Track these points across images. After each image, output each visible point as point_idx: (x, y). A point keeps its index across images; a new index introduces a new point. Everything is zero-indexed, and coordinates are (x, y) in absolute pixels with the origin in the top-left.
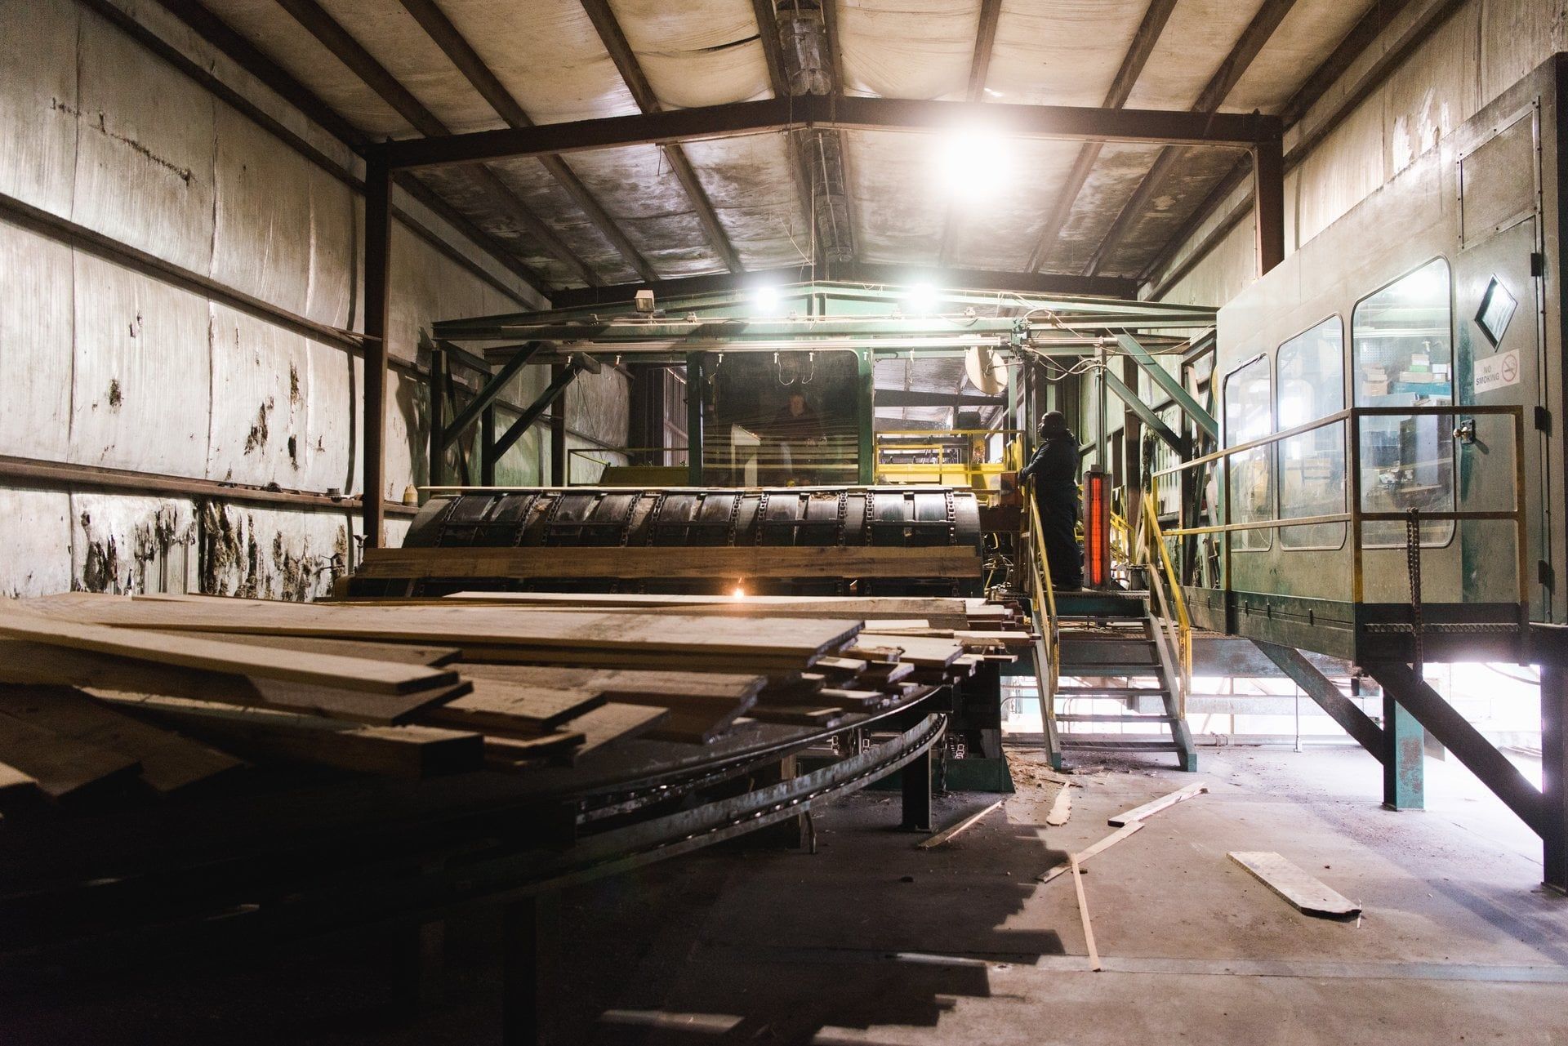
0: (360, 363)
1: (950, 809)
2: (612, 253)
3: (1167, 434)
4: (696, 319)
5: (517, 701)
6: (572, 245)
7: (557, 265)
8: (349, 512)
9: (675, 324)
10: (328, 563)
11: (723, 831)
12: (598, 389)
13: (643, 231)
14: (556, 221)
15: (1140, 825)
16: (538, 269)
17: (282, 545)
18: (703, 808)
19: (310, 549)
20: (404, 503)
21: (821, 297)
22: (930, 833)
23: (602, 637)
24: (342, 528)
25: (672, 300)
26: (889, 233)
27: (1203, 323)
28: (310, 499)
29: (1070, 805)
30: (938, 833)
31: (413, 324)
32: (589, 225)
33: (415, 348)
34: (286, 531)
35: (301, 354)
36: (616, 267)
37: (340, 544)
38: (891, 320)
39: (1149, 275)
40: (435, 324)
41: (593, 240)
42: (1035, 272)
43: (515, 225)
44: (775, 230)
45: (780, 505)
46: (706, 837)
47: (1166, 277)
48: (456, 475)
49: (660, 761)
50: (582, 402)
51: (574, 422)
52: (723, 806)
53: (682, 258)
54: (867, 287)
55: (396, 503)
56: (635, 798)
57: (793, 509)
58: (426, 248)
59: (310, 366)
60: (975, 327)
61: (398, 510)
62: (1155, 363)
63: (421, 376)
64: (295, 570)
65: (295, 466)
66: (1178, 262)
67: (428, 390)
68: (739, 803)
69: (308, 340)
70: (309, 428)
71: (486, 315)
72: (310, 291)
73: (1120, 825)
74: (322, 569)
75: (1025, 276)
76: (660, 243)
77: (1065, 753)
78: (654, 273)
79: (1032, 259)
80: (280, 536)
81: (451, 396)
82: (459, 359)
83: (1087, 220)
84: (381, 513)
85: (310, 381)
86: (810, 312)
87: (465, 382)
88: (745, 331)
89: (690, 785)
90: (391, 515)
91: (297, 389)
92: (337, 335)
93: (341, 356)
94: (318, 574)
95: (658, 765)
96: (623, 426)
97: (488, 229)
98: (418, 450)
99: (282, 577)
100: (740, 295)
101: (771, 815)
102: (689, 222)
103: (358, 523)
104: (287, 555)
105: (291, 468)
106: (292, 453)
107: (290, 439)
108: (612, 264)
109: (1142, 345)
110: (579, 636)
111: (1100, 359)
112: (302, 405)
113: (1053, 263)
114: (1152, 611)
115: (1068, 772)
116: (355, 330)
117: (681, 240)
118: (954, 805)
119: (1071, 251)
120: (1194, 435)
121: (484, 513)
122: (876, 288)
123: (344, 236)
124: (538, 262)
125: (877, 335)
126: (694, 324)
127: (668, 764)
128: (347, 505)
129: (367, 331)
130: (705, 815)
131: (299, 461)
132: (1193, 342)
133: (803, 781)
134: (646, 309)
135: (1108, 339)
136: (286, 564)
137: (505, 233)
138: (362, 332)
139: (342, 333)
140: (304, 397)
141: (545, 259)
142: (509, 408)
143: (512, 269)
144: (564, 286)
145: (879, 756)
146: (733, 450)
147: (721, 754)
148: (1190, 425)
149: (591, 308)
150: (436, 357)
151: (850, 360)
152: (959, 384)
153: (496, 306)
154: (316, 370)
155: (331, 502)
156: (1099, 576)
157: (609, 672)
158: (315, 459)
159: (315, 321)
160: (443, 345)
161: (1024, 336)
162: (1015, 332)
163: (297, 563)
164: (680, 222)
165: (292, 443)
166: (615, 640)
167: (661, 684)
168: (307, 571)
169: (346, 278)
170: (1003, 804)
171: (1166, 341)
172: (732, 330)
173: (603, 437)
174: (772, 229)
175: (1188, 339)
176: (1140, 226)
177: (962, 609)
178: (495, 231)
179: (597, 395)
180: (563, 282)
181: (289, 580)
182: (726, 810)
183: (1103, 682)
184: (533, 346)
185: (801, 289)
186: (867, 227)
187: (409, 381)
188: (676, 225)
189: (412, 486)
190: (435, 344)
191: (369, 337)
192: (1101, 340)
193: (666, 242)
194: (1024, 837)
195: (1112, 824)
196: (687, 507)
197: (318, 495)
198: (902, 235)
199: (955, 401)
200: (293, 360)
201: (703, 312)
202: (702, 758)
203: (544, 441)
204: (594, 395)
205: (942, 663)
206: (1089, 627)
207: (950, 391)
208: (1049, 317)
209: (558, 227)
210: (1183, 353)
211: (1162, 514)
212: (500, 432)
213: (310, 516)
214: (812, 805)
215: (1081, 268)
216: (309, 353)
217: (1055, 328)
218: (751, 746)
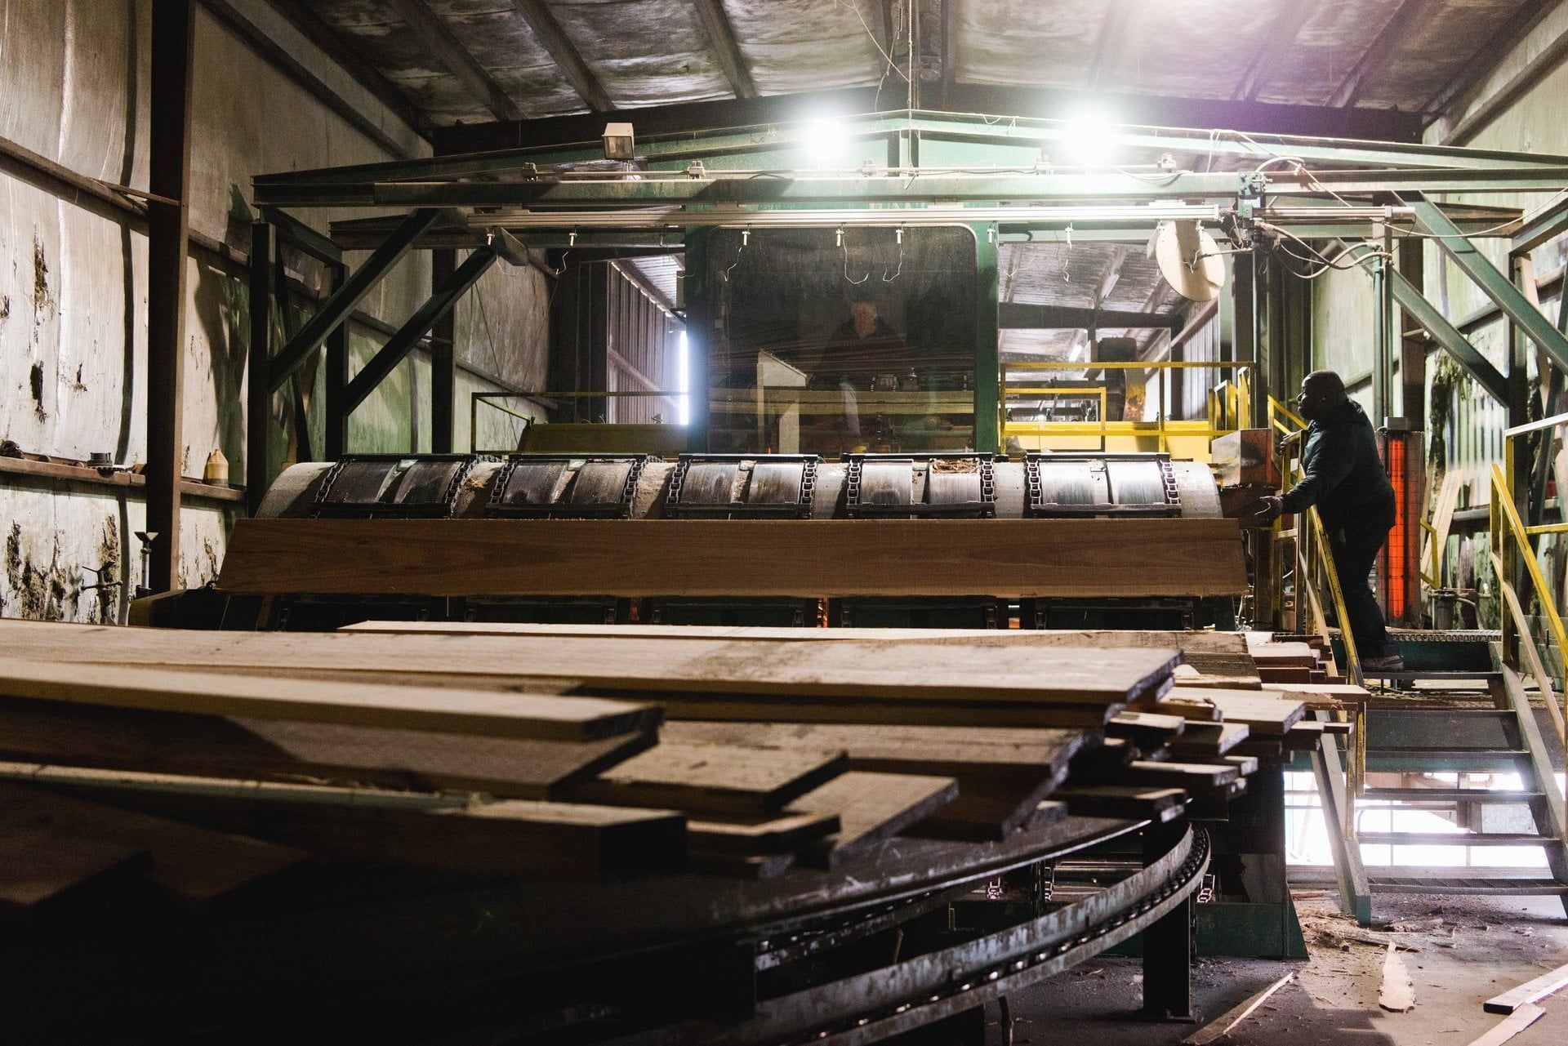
0: (141, 243)
1: (1210, 985)
2: (542, 62)
3: (1483, 370)
4: (704, 171)
5: (696, 766)
6: (475, 50)
7: (447, 84)
8: (122, 493)
9: (669, 181)
10: (91, 579)
11: (950, 1000)
12: (502, 294)
13: (595, 25)
14: (453, 8)
15: (1538, 1012)
16: (412, 89)
17: (21, 548)
18: (914, 962)
19: (63, 555)
20: (206, 481)
21: (914, 138)
22: (1192, 1022)
23: (738, 676)
24: (111, 519)
25: (658, 140)
26: (1009, 33)
27: (1555, 184)
28: (66, 471)
29: (1409, 979)
30: (1206, 1023)
31: (221, 178)
32: (507, 15)
33: (224, 219)
34: (28, 524)
35: (52, 226)
36: (545, 86)
37: (108, 547)
38: (1034, 176)
39: (1443, 106)
40: (257, 179)
41: (512, 40)
42: (1251, 100)
43: (383, 13)
44: (817, 25)
45: (882, 481)
46: (925, 1009)
47: (1474, 110)
48: (285, 435)
49: (860, 880)
50: (476, 315)
51: (468, 352)
52: (943, 960)
53: (655, 71)
54: (990, 121)
55: (195, 481)
56: (769, 951)
57: (906, 488)
58: (243, 52)
59: (64, 248)
60: (1176, 188)
61: (199, 493)
62: (1474, 251)
63: (232, 266)
64: (40, 590)
65: (41, 415)
66: (1497, 86)
67: (244, 292)
68: (963, 955)
69: (61, 202)
70: (63, 350)
71: (333, 165)
72: (66, 118)
73: (1506, 1011)
74: (83, 589)
75: (1233, 104)
76: (620, 46)
77: (1376, 898)
78: (607, 99)
79: (1245, 77)
80: (17, 531)
81: (282, 302)
82: (295, 239)
83: (1347, 12)
84: (176, 499)
85: (64, 271)
86: (894, 160)
87: (301, 278)
88: (788, 193)
89: (847, 932)
90: (190, 500)
91: (45, 285)
92: (108, 193)
93: (111, 229)
94: (75, 596)
95: (858, 886)
96: (540, 357)
97: (336, 20)
98: (228, 393)
99: (19, 602)
100: (774, 133)
101: (1013, 977)
102: (676, 11)
103: (138, 513)
104: (28, 564)
105: (33, 418)
106: (37, 393)
107: (34, 368)
108: (537, 82)
109: (1454, 221)
110: (697, 674)
111: (1382, 243)
112: (52, 310)
113: (1280, 84)
114: (1506, 661)
115: (1387, 928)
116: (133, 185)
117: (660, 42)
118: (1217, 979)
119: (1315, 64)
120: (1532, 372)
121: (382, 491)
122: (1006, 123)
123: (117, 28)
124: (415, 77)
125: (1005, 200)
126: (700, 180)
127: (870, 886)
128: (122, 482)
129: (154, 188)
130: (918, 974)
131: (48, 406)
132: (1528, 217)
133: (1048, 923)
134: (620, 154)
135: (1397, 209)
136: (26, 579)
137: (366, 27)
138: (145, 188)
139: (114, 190)
140: (56, 300)
141: (427, 73)
142: (369, 326)
143: (372, 89)
144: (454, 119)
145: (1143, 888)
146: (760, 394)
147: (944, 871)
148: (1523, 354)
149: (527, 153)
150: (260, 233)
151: (962, 241)
152: (1098, 291)
153: (352, 151)
154: (73, 253)
155: (97, 476)
156: (1401, 604)
157: (794, 727)
158: (71, 403)
159: (74, 169)
160: (271, 214)
161: (1256, 203)
162: (1243, 197)
163: (42, 578)
164: (661, 11)
165: (36, 375)
166: (765, 680)
167: (898, 745)
168: (58, 591)
169: (119, 98)
170: (1296, 978)
171: (1483, 215)
172: (764, 191)
173: (512, 376)
174: (814, 24)
175: (1520, 211)
176: (1436, 22)
177: (1241, 648)
178: (349, 23)
179: (500, 303)
180: (453, 113)
181: (31, 607)
182: (948, 968)
183: (1406, 779)
184: (422, 217)
185: (877, 123)
186: (973, 22)
187: (214, 273)
188: (653, 16)
189: (219, 453)
190: (256, 214)
191: (160, 198)
192: (1387, 210)
193: (633, 45)
194: (1348, 1030)
195: (1490, 1009)
196: (725, 483)
197: (75, 463)
198: (1031, 35)
199: (1091, 319)
200: (38, 236)
201: (711, 161)
202: (918, 878)
203: (419, 381)
204: (495, 304)
205: (1279, 725)
206: (1384, 690)
207: (1083, 303)
208: (1296, 173)
209: (455, 17)
210: (1512, 236)
211: (1466, 507)
212: (356, 364)
213: (62, 499)
214: (1066, 962)
215: (1327, 93)
216: (62, 223)
217: (1305, 190)
218: (982, 860)
